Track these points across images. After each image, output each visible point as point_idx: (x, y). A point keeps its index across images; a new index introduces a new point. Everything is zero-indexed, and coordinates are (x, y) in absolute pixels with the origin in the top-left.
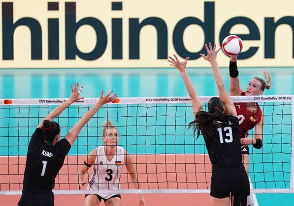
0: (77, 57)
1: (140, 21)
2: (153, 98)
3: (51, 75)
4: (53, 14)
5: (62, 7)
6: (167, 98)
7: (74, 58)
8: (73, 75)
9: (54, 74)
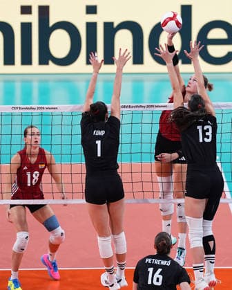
0: (50, 62)
1: (115, 25)
2: (128, 105)
3: (23, 81)
4: (26, 18)
5: (35, 11)
6: (142, 105)
7: (47, 64)
8: (47, 81)
9: (26, 80)
